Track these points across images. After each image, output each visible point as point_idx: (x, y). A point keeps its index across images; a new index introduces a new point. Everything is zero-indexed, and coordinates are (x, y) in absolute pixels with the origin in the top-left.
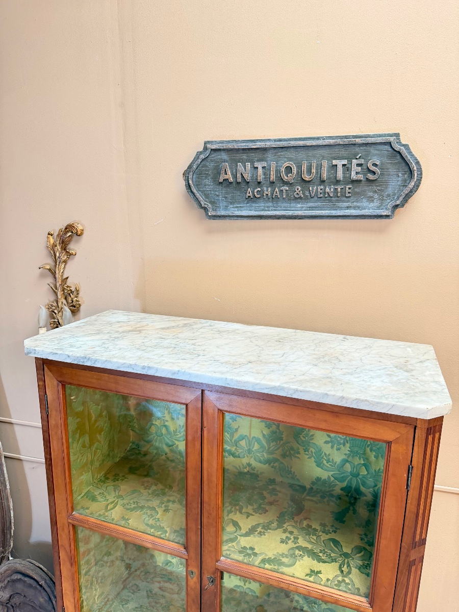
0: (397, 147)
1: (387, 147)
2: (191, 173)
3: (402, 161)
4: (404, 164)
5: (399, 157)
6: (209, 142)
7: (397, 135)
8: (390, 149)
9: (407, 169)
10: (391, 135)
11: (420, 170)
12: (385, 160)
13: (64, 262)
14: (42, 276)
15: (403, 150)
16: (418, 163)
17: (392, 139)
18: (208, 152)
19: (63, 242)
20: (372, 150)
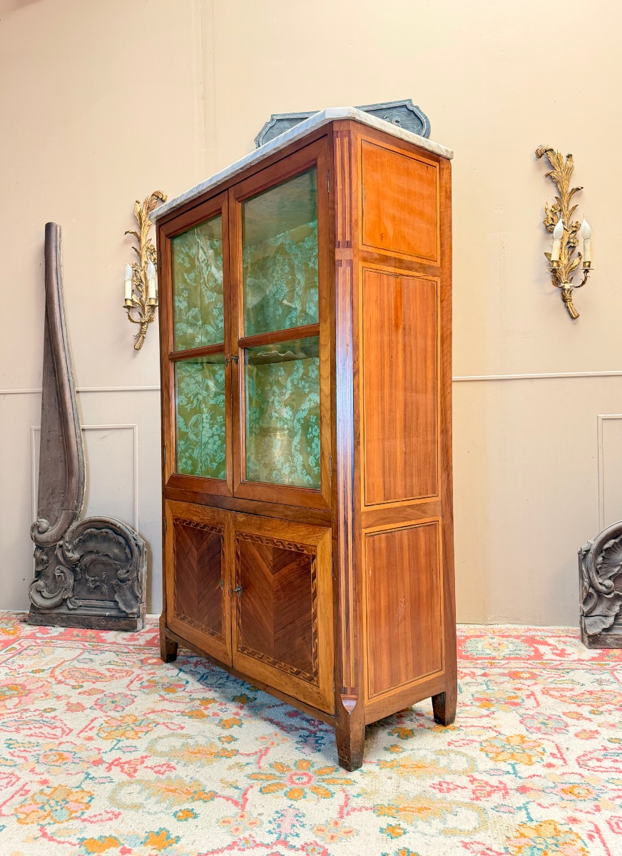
0: (411, 108)
1: (404, 109)
2: (261, 138)
3: (416, 118)
4: (417, 119)
5: (413, 115)
6: (275, 115)
7: (410, 100)
8: (406, 110)
9: (419, 123)
10: (407, 100)
11: (428, 122)
12: (404, 118)
13: (149, 226)
14: (126, 242)
15: (415, 110)
16: (426, 118)
17: (406, 103)
18: (274, 122)
19: (149, 208)
20: (394, 112)
